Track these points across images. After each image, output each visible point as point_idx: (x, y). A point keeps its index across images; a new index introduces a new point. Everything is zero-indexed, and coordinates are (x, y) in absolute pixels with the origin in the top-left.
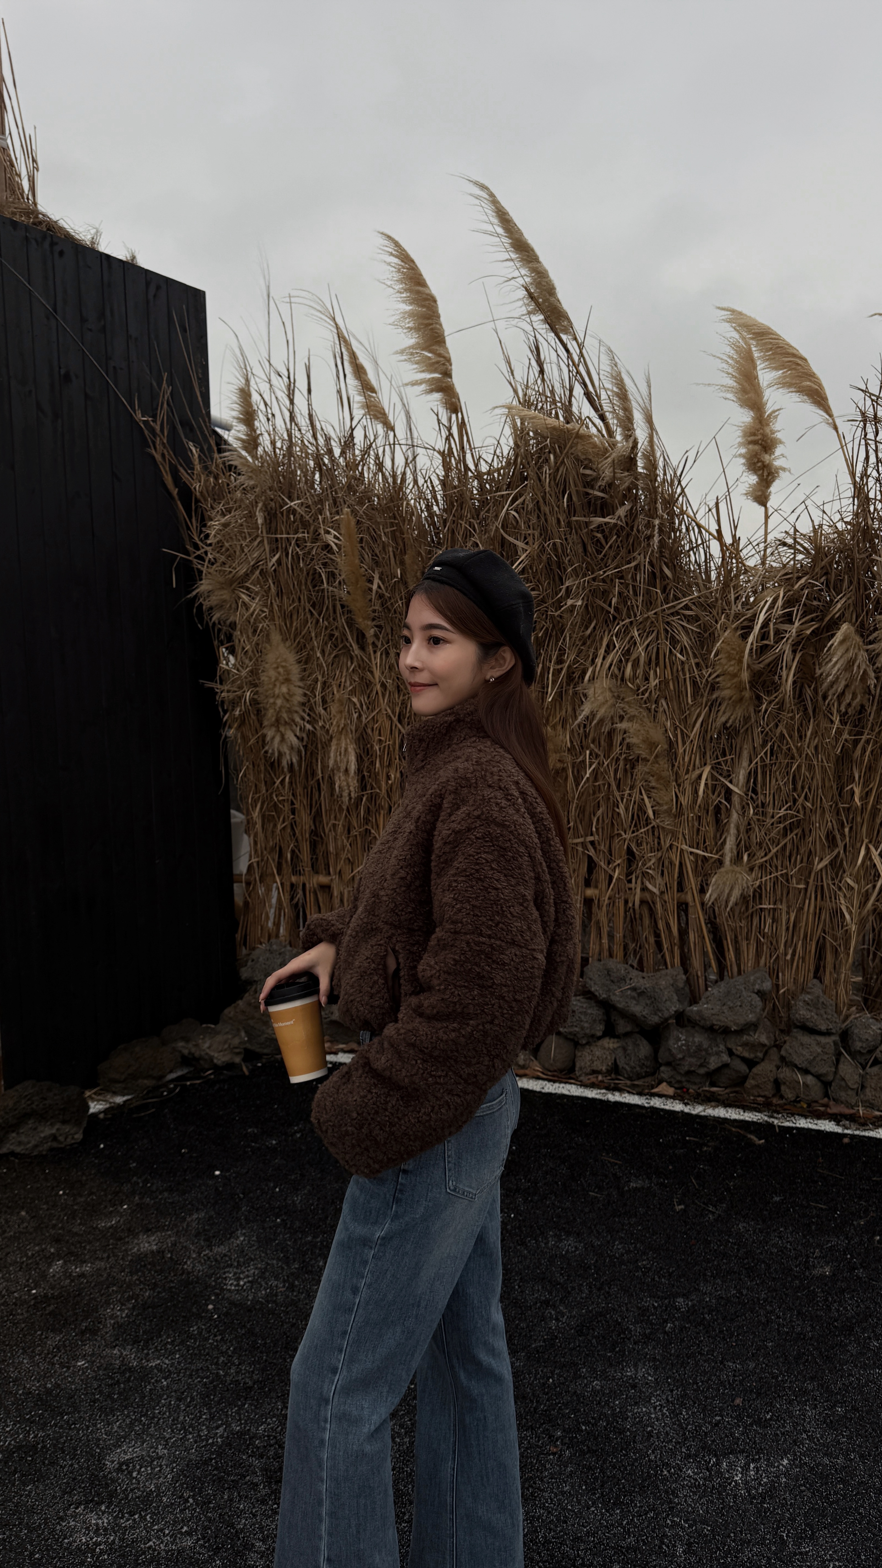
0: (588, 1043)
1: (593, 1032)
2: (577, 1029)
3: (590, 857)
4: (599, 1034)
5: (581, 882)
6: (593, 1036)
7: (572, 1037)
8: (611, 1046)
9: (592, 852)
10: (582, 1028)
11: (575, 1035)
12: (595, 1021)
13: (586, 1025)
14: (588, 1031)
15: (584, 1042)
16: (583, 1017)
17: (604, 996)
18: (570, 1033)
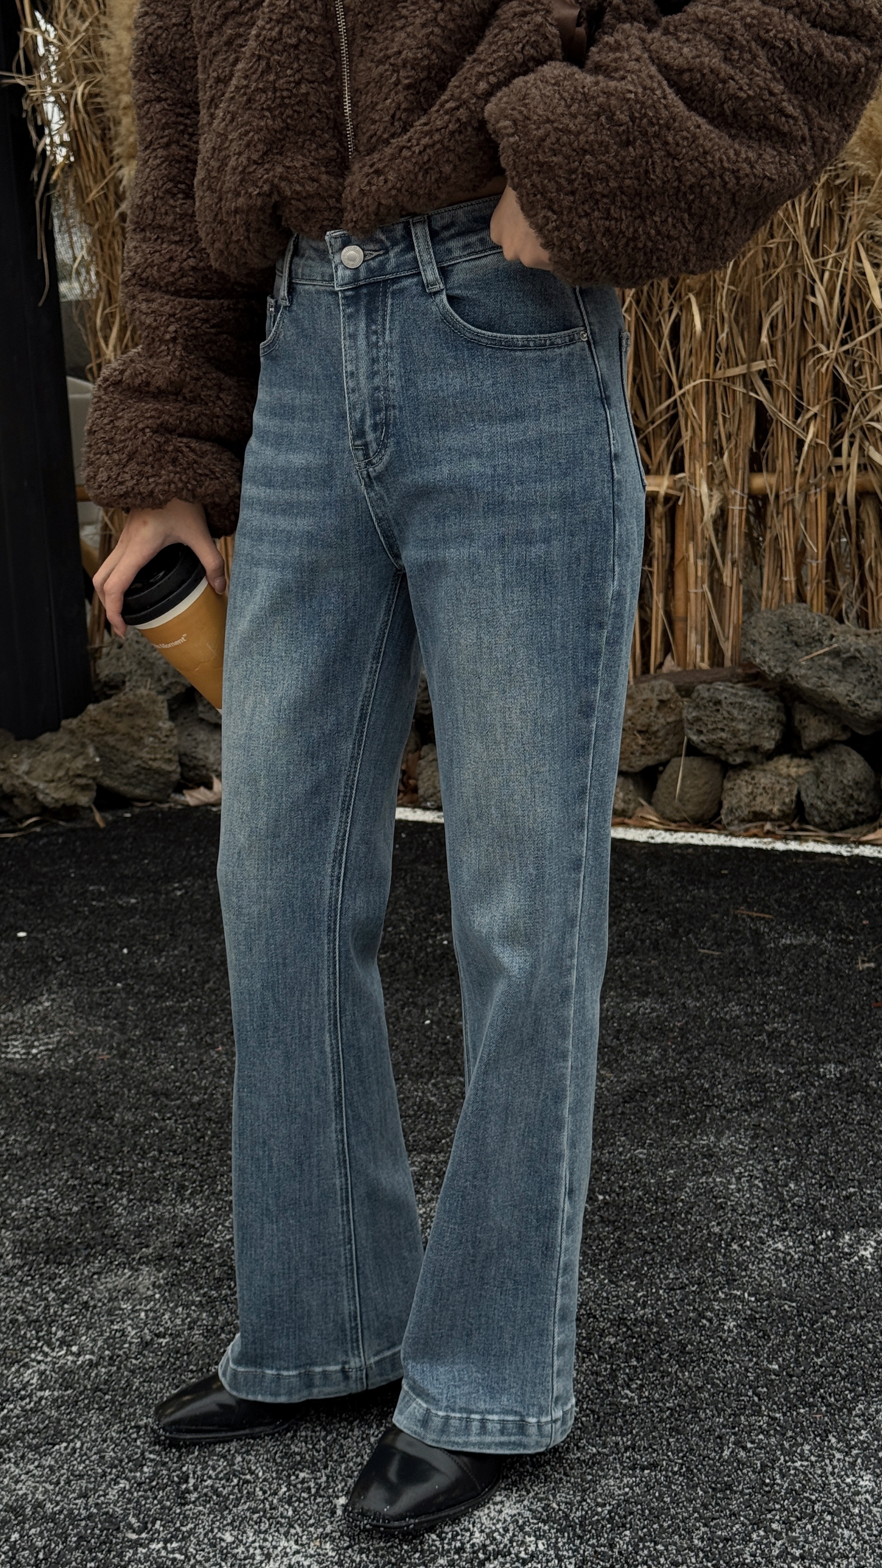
0: (746, 765)
1: (755, 741)
2: (724, 735)
3: (760, 408)
4: (769, 745)
5: (743, 461)
6: (755, 749)
7: (714, 752)
8: (793, 771)
9: (763, 395)
10: (735, 734)
11: (720, 747)
12: (760, 721)
13: (742, 726)
14: (744, 739)
15: (739, 760)
16: (735, 712)
17: (779, 670)
18: (711, 744)
